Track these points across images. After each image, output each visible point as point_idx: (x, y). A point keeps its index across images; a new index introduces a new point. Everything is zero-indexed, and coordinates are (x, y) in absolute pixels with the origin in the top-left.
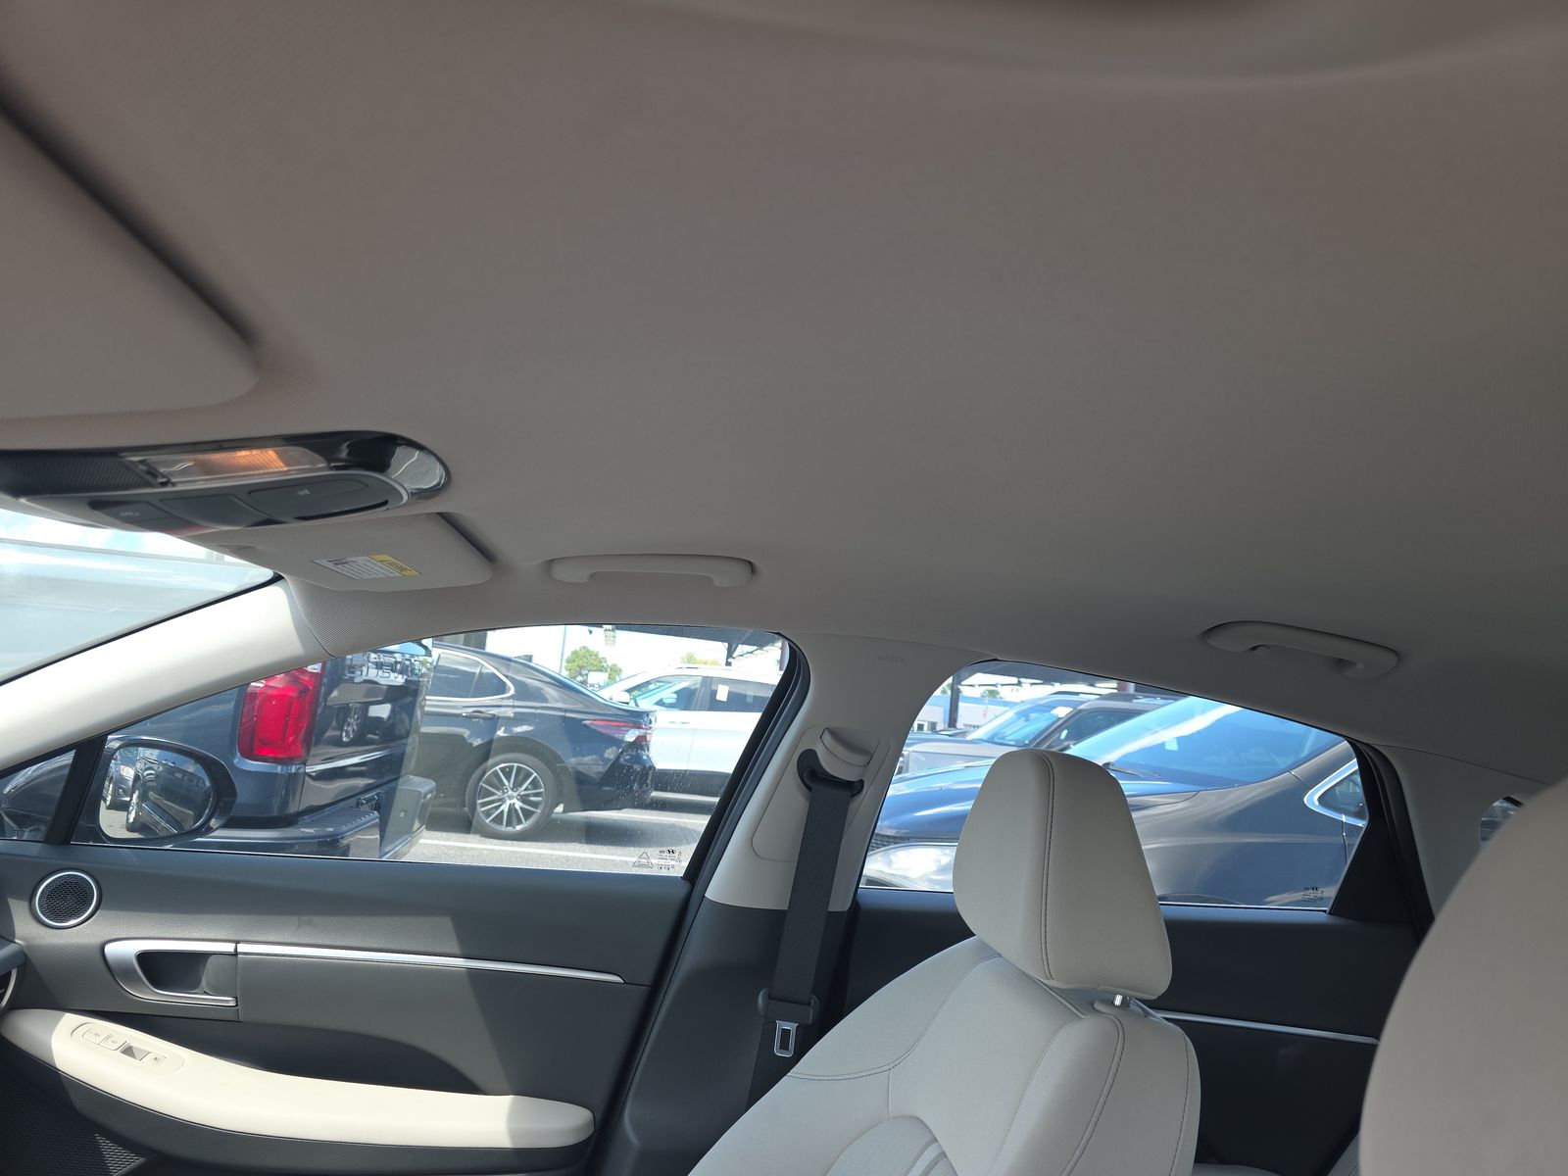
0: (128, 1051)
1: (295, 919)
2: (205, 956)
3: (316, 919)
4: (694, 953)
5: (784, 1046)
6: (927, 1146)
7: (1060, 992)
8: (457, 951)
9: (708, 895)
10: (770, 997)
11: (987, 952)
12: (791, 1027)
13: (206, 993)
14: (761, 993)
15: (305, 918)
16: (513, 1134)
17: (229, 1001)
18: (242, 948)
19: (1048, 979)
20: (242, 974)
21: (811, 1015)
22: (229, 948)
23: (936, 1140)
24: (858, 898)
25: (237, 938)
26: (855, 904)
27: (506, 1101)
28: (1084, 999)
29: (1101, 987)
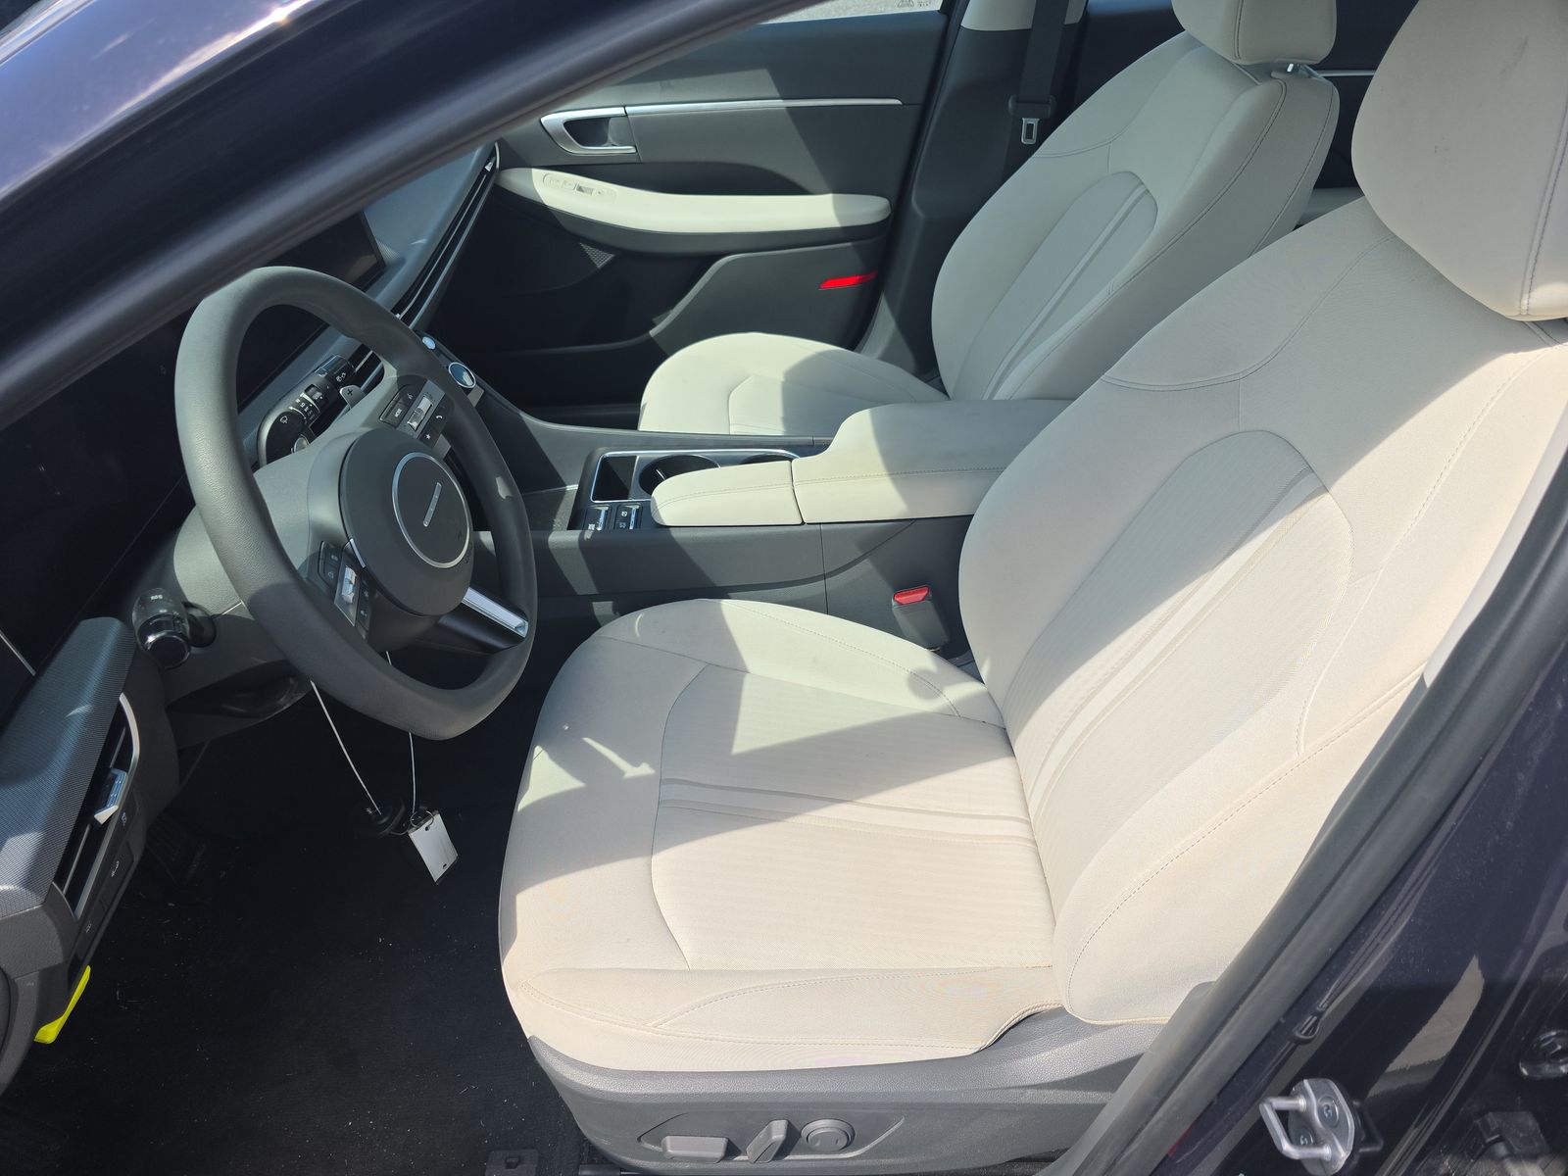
0: (580, 189)
1: (657, 84)
2: (605, 119)
3: (673, 82)
4: (955, 75)
5: (1029, 136)
6: (1136, 187)
7: (1246, 68)
8: (778, 95)
9: (964, 24)
10: (1017, 101)
11: (1194, 43)
12: (1034, 122)
13: (613, 145)
14: (1010, 101)
15: (666, 82)
16: (839, 217)
17: (631, 149)
18: (629, 109)
19: (1236, 58)
20: (636, 130)
21: (1049, 111)
22: (620, 111)
23: (1142, 183)
24: (1088, 9)
25: (623, 103)
26: (1086, 13)
27: (829, 197)
28: (1263, 70)
29: (1277, 60)
